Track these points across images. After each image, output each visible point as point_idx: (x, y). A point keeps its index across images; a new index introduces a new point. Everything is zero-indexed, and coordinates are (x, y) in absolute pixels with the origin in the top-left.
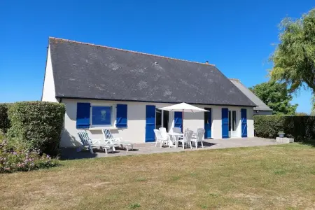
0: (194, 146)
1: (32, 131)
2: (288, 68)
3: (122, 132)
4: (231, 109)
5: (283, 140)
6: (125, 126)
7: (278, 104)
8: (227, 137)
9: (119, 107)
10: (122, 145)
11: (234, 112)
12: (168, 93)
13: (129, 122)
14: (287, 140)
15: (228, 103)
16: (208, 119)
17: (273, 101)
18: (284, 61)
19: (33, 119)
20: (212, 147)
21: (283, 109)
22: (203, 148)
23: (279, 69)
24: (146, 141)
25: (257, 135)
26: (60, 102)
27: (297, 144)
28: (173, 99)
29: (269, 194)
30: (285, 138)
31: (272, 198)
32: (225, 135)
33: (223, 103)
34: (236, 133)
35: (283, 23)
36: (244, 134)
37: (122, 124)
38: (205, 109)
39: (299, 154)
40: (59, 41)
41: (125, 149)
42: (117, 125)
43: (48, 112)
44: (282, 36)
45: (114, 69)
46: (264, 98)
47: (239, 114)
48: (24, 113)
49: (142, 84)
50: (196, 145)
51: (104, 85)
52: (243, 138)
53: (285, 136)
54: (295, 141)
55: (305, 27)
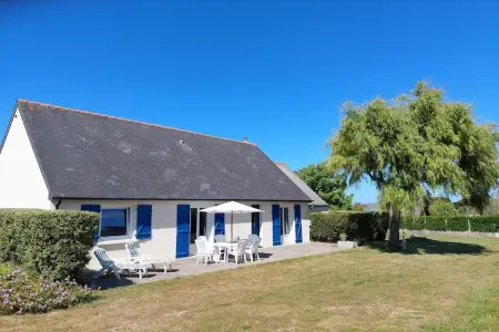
0: (249, 260)
1: (59, 253)
2: (351, 158)
3: (145, 245)
4: (282, 205)
5: (345, 245)
6: (148, 236)
7: (331, 194)
8: (279, 244)
9: (140, 208)
10: (153, 265)
11: (286, 210)
12: (205, 186)
13: (154, 232)
14: (350, 244)
15: (280, 198)
16: (256, 220)
17: (324, 189)
18: (344, 148)
19: (62, 237)
20: (270, 259)
21: (337, 200)
22: (259, 261)
23: (339, 157)
24: (178, 257)
25: (313, 238)
26: (57, 207)
27: (361, 248)
28: (213, 194)
29: (357, 304)
30: (348, 242)
31: (361, 308)
32: (277, 241)
33: (274, 198)
34: (289, 238)
35: (345, 106)
36: (299, 239)
37: (144, 234)
38: (253, 206)
39: (368, 260)
40: (35, 106)
41: (163, 271)
42: (138, 236)
43: (81, 226)
44: (343, 121)
45: (125, 151)
46: (313, 186)
47: (291, 213)
48: (50, 228)
49: (169, 173)
50: (251, 257)
51: (116, 178)
52: (297, 244)
53: (348, 239)
54: (359, 245)
55: (368, 114)
